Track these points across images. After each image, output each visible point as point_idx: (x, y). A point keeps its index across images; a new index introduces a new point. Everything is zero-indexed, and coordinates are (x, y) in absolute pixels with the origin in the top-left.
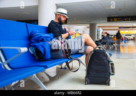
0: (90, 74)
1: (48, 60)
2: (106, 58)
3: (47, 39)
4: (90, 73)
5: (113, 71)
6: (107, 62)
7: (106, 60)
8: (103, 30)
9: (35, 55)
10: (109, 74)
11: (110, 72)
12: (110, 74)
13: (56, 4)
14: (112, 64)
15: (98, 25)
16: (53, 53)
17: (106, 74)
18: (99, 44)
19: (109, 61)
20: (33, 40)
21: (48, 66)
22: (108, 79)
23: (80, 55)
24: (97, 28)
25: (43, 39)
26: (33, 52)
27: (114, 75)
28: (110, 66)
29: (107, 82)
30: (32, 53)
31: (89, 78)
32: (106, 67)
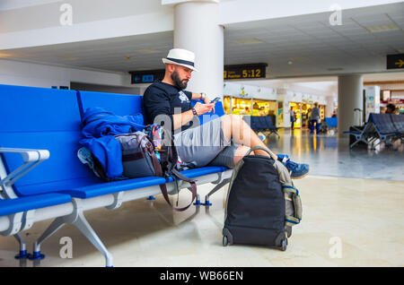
0: (234, 218)
1: (115, 180)
2: (275, 176)
3: (120, 128)
4: (234, 215)
5: (295, 214)
6: (278, 188)
7: (275, 183)
8: (391, 91)
9: (92, 167)
10: (282, 219)
11: (285, 217)
12: (286, 220)
13: (221, 26)
14: (294, 196)
15: (363, 79)
16: (129, 163)
17: (276, 219)
18: (357, 136)
19: (283, 187)
20: (87, 131)
21: (87, 193)
22: (278, 234)
23: (218, 169)
24: (362, 87)
25: (109, 129)
26: (87, 160)
27: (296, 223)
28: (287, 198)
29: (278, 242)
30: (84, 162)
31: (231, 228)
32: (276, 200)
